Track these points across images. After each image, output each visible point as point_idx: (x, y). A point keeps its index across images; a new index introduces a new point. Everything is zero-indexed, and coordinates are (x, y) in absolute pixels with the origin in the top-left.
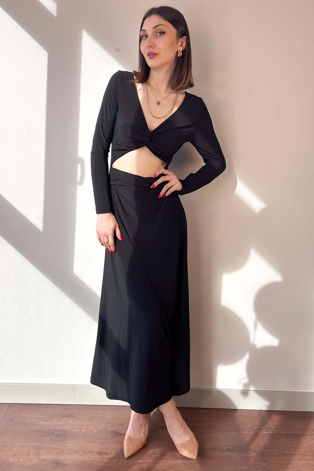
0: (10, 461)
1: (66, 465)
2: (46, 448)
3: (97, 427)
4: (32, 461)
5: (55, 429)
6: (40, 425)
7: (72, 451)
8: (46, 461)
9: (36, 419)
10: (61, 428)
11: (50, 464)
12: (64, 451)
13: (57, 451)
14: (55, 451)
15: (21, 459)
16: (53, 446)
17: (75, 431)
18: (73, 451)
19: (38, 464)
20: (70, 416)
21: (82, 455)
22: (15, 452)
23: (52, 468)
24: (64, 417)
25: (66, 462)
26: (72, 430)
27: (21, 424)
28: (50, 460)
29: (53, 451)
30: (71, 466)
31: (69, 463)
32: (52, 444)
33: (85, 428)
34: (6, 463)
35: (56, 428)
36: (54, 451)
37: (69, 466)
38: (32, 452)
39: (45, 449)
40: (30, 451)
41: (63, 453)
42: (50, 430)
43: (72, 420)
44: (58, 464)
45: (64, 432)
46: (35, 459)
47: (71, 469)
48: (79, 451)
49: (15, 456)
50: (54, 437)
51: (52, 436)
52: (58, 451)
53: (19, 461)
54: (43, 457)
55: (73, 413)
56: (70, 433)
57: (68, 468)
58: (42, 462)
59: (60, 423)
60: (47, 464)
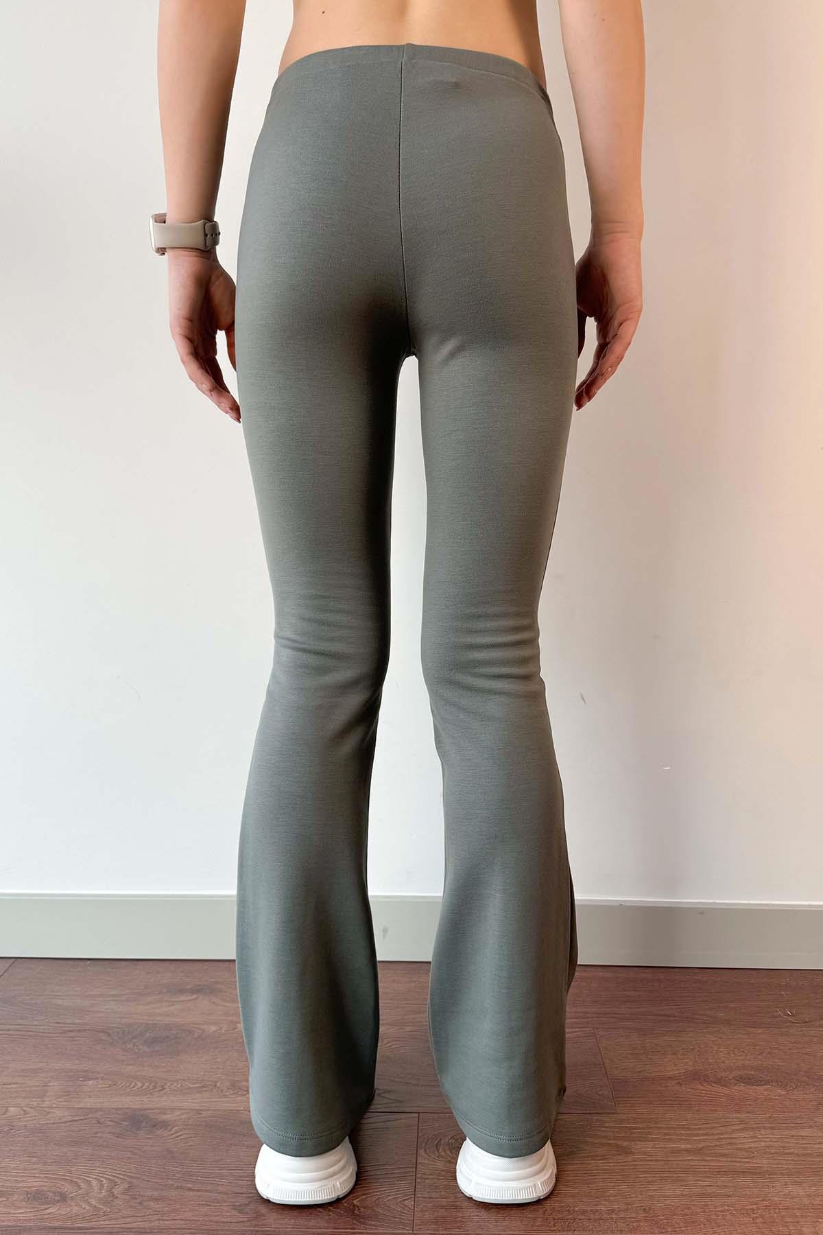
1: (165, 1125)
2: (105, 1077)
4: (49, 1113)
7: (194, 1084)
8: (98, 1114)
10: (167, 1020)
11: (110, 1123)
12: (165, 1084)
13: (144, 1084)
14: (136, 1084)
15: (11, 1109)
16: (131, 1069)
17: (213, 1028)
18: (198, 1085)
19: (67, 1124)
20: (206, 990)
21: (225, 1096)
23: (113, 1133)
24: (182, 991)
25: (168, 1117)
26: (202, 1027)
28: (114, 1111)
29: (128, 1084)
30: (185, 1129)
31: (175, 1120)
32: (127, 1065)
35: (150, 1022)
36: (133, 1084)
37: (174, 1129)
39: (102, 1079)
40: (51, 1084)
41: (164, 1089)
43: (210, 1000)
44: (137, 1121)
45: (175, 1032)
46: (59, 1109)
47: (182, 1137)
48: (218, 1085)
50: (141, 1047)
51: (131, 1044)
52: (147, 1084)
53: (4, 1114)
54: (90, 1102)
55: (216, 983)
56: (196, 1036)
57: (169, 1135)
58: (82, 1118)
59: (166, 1009)
60: (99, 1122)
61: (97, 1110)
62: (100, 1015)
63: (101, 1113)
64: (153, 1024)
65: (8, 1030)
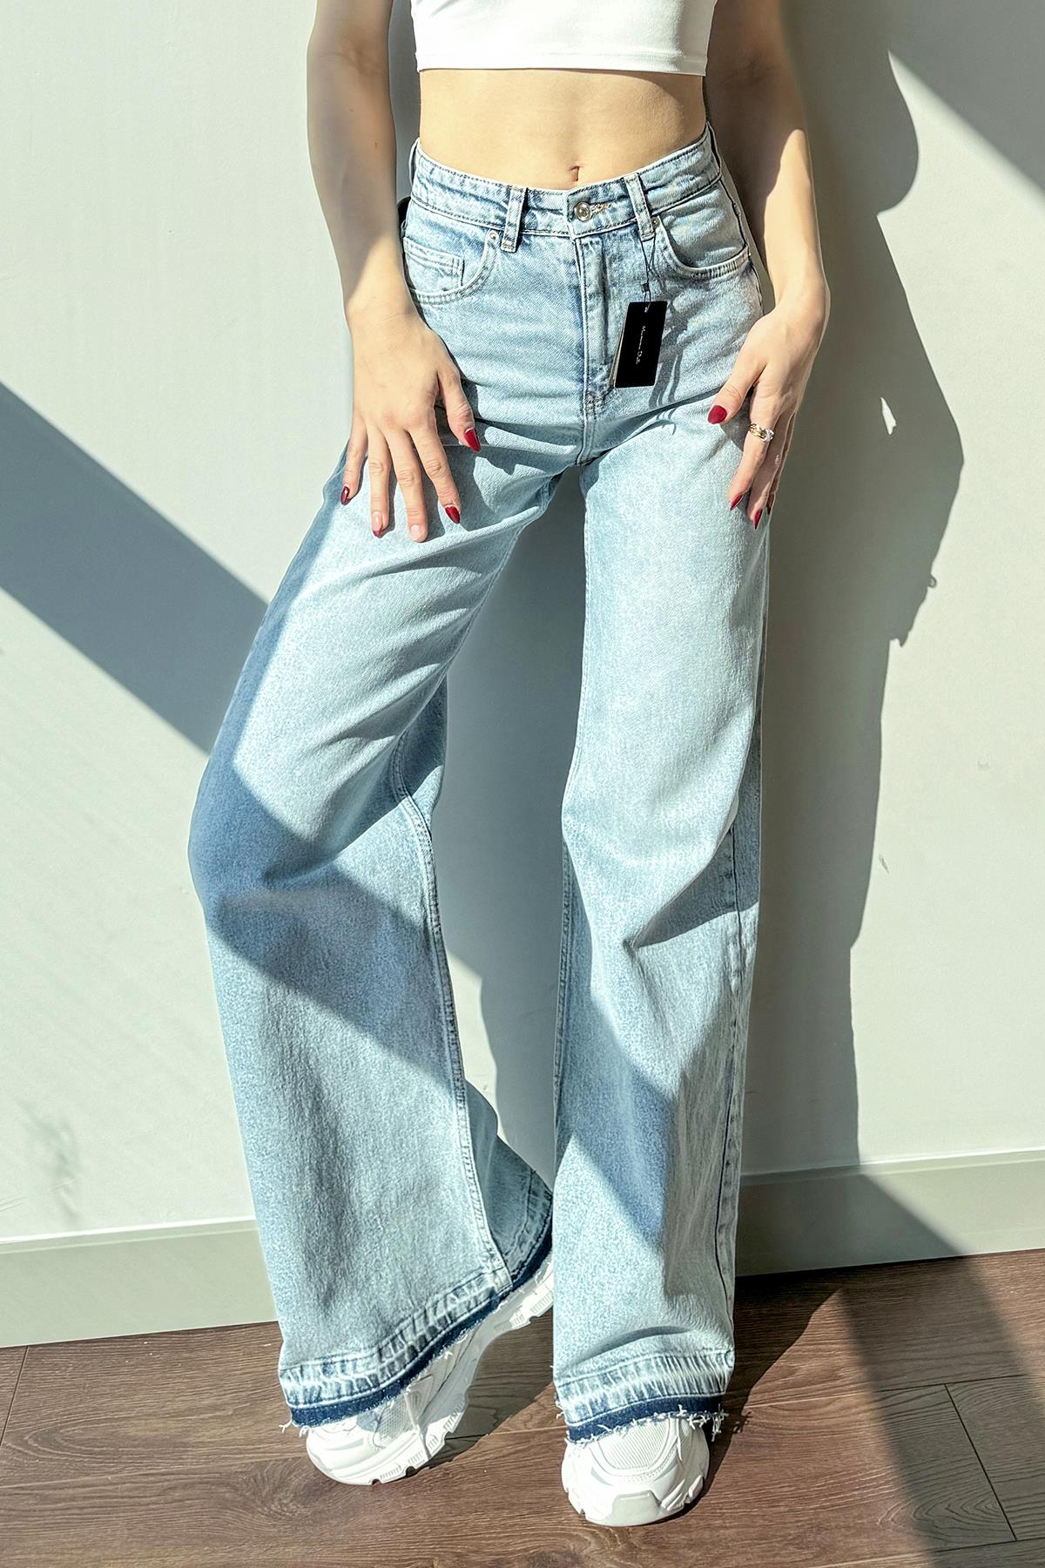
5: (286, 1460)
9: (176, 1415)
27: (100, 1453)
42: (261, 1466)
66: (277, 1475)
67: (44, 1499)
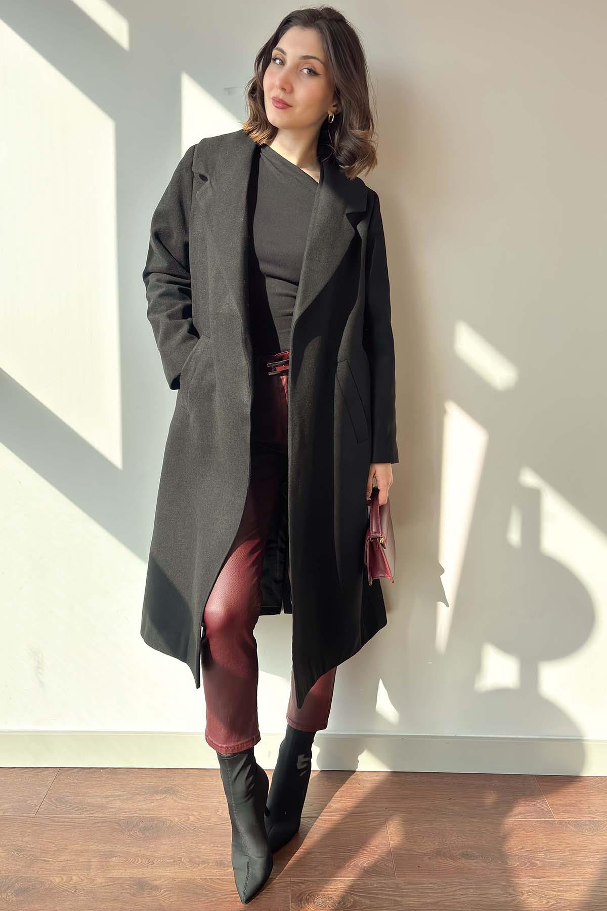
0: (53, 881)
1: (157, 888)
3: (218, 812)
4: (94, 880)
6: (113, 808)
7: (169, 859)
8: (120, 881)
9: (107, 797)
10: (152, 814)
11: (127, 887)
12: (154, 860)
13: (142, 860)
14: (138, 860)
15: (74, 877)
16: (133, 850)
17: (177, 819)
18: (172, 861)
19: (105, 887)
20: (170, 791)
21: (187, 868)
22: (63, 863)
23: (130, 894)
24: (157, 792)
25: (156, 883)
27: (77, 807)
28: (129, 879)
29: (134, 860)
30: (168, 891)
31: (162, 885)
32: (132, 847)
33: (195, 813)
34: (47, 886)
35: (141, 816)
37: (162, 891)
38: (94, 860)
39: (120, 856)
40: (93, 860)
41: (153, 864)
42: (132, 818)
43: (173, 798)
44: (142, 886)
45: (155, 822)
46: (99, 878)
47: (166, 896)
48: (183, 859)
49: (63, 871)
50: (138, 833)
51: (133, 831)
52: (144, 860)
53: (71, 881)
54: (115, 873)
55: (175, 785)
56: (168, 824)
57: (160, 895)
58: (112, 883)
59: (149, 805)
60: (122, 886)
61: (120, 878)
62: (113, 810)
63: (122, 880)
64: (143, 817)
65: (63, 822)
66: (135, 822)
67: (54, 821)
